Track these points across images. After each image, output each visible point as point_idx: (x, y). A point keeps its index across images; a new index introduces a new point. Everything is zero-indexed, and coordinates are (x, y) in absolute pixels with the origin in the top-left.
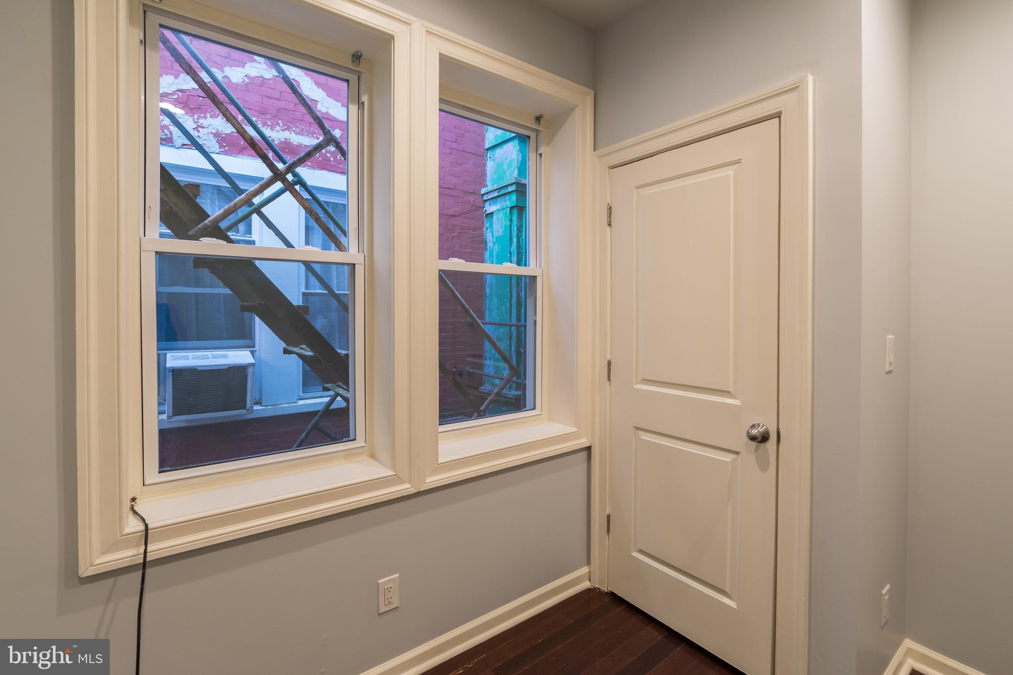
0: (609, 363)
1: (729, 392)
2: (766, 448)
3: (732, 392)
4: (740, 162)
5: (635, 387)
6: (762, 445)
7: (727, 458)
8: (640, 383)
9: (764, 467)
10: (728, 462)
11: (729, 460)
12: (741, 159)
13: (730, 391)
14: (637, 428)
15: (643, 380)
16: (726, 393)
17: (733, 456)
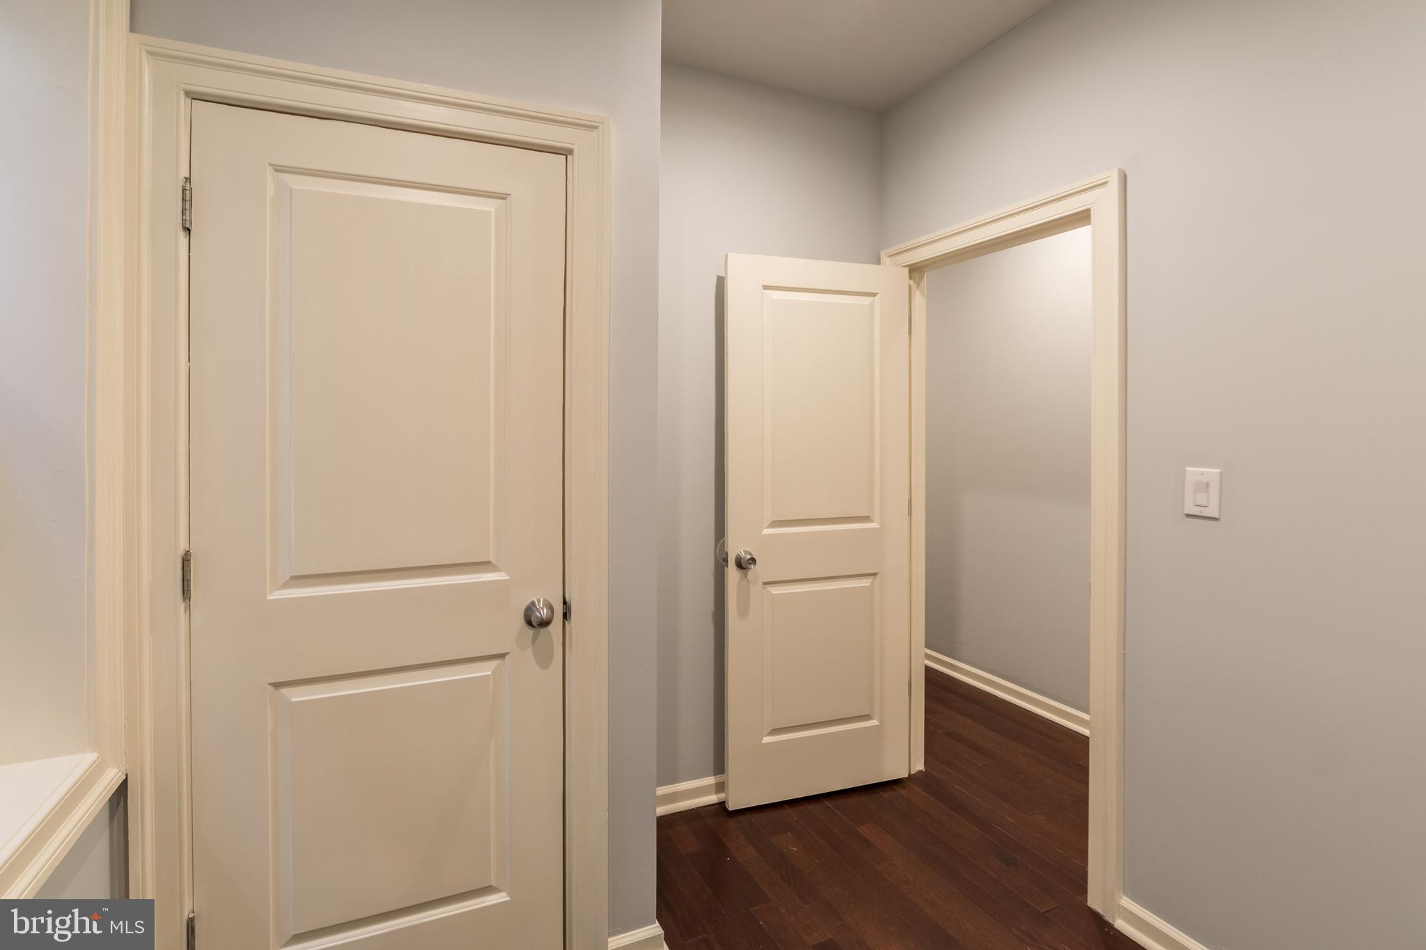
0: (186, 560)
1: (489, 563)
2: (549, 632)
3: (494, 563)
4: (505, 199)
5: (269, 598)
6: (543, 630)
7: (485, 670)
8: (286, 585)
9: (544, 661)
10: (489, 675)
11: (490, 673)
12: (509, 195)
13: (491, 560)
14: (277, 685)
15: (293, 578)
16: (485, 565)
17: (494, 663)
